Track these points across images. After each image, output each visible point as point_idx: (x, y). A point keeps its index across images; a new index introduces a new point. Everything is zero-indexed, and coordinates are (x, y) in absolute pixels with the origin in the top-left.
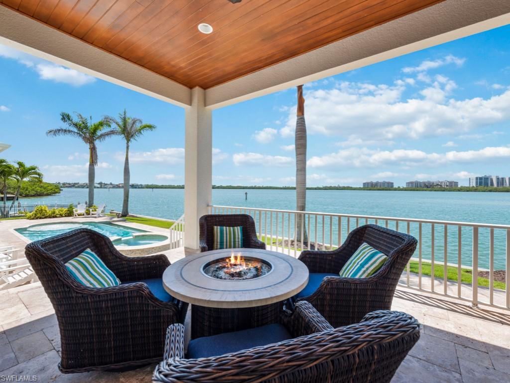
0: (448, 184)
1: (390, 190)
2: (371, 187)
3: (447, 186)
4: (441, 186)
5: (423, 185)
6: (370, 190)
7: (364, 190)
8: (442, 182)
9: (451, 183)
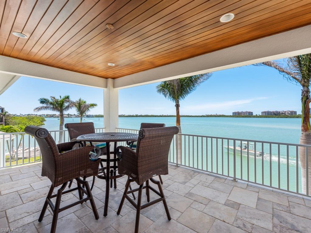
0: (290, 113)
1: (250, 117)
2: (237, 115)
3: (289, 114)
4: (285, 114)
5: (272, 114)
6: (237, 117)
7: (233, 117)
8: (285, 112)
9: (292, 112)
